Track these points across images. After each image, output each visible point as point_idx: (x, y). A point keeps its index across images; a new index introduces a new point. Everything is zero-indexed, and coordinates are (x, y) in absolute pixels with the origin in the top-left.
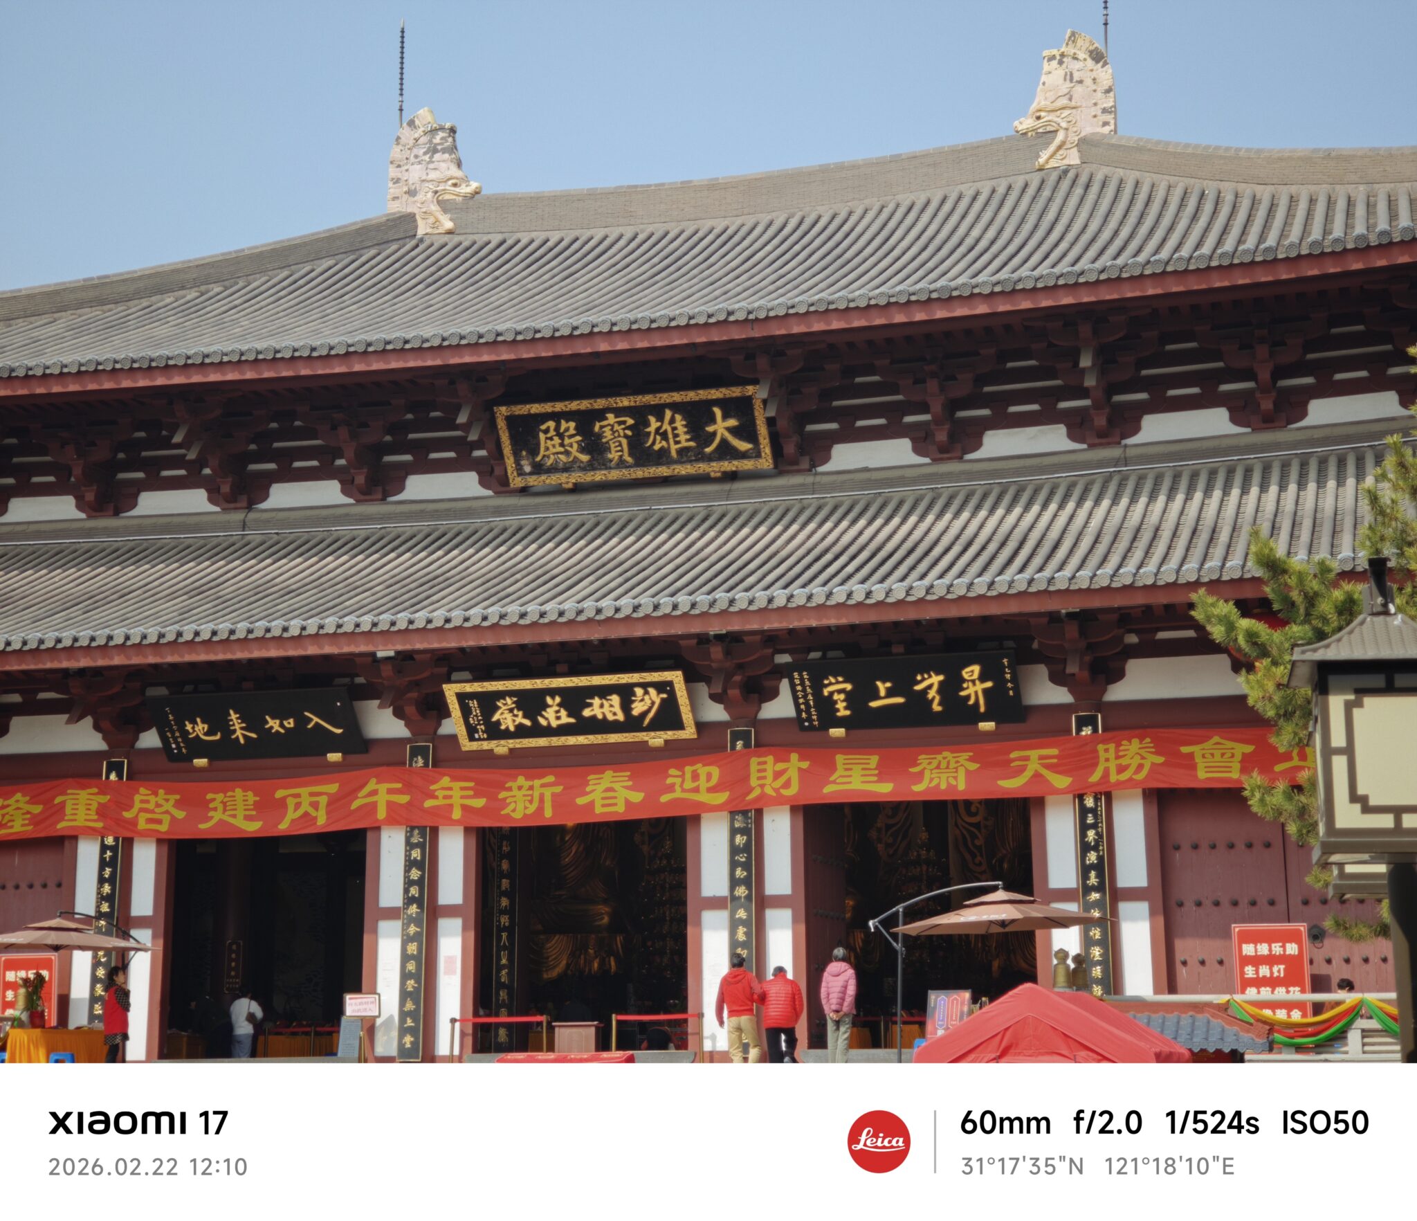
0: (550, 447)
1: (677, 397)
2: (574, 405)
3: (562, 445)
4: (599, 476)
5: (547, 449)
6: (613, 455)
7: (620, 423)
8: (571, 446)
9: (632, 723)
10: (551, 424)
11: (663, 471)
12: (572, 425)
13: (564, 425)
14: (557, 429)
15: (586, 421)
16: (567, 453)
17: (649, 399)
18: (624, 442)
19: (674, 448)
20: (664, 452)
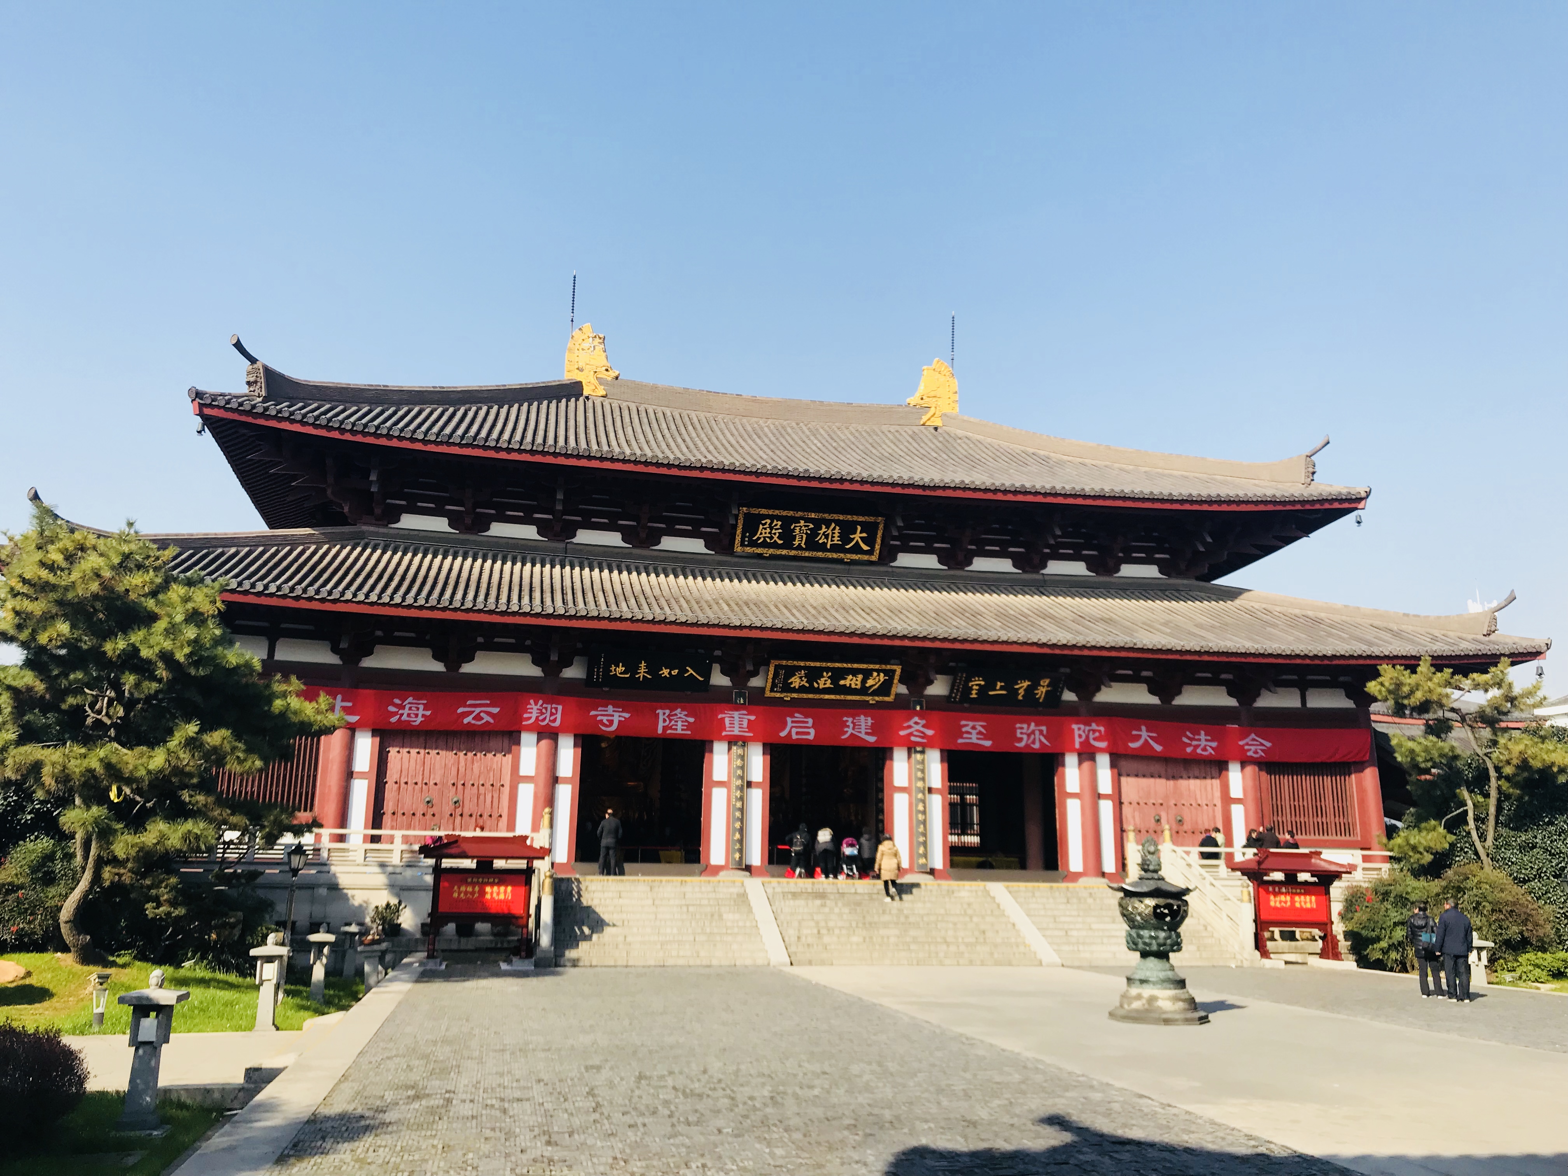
0: (763, 532)
1: (841, 517)
2: (785, 513)
3: (770, 533)
4: (784, 552)
5: (761, 534)
6: (796, 543)
7: (805, 526)
8: (775, 534)
9: (864, 691)
10: (768, 521)
11: (820, 554)
12: (780, 523)
13: (775, 522)
14: (770, 524)
15: (787, 523)
16: (771, 538)
17: (826, 516)
18: (805, 536)
19: (829, 543)
20: (825, 544)
